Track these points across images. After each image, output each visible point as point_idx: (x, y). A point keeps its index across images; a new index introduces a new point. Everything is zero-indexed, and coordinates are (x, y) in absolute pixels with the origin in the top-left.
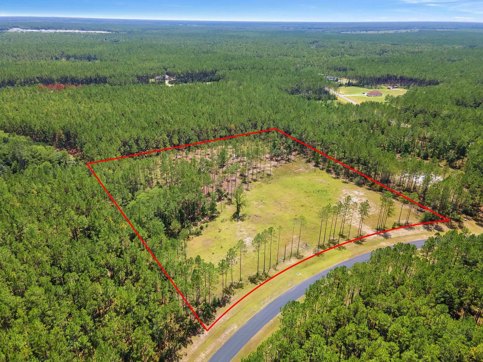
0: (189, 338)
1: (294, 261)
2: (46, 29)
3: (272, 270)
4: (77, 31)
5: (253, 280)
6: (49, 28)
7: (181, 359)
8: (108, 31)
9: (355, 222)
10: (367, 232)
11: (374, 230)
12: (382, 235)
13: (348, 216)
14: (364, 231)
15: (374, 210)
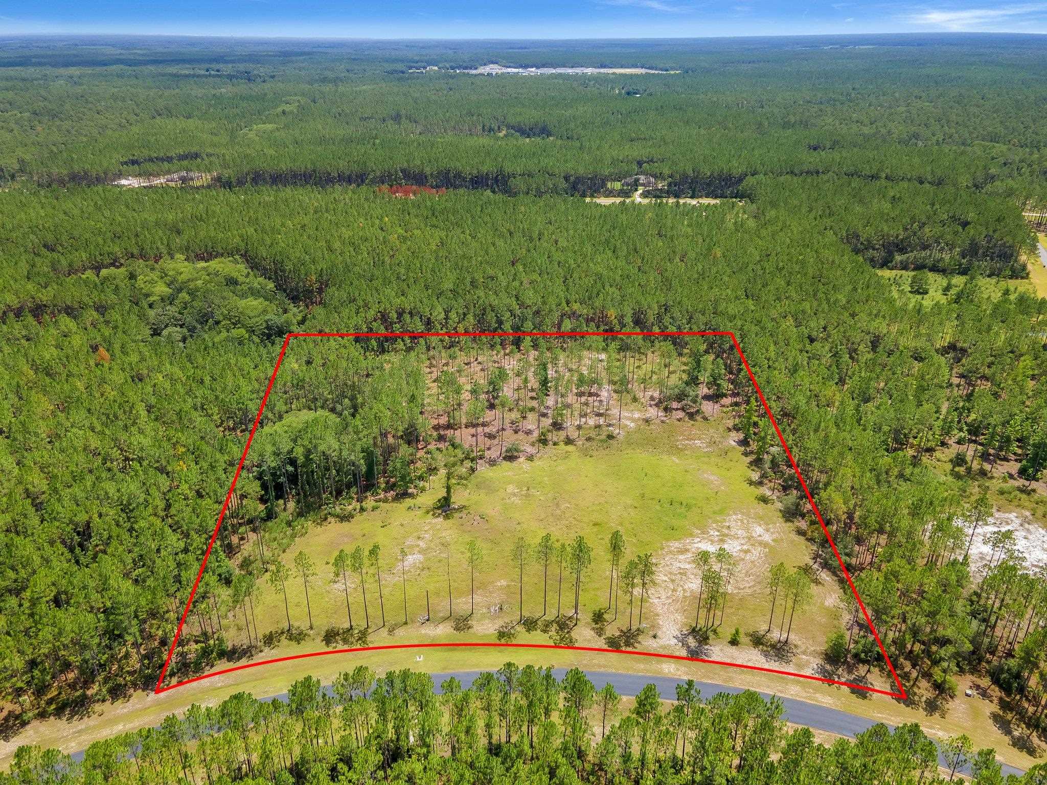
0: (132, 690)
1: (443, 631)
2: (538, 68)
3: (384, 632)
4: (589, 71)
5: (330, 636)
6: (544, 66)
7: (89, 717)
8: (649, 68)
9: (664, 597)
10: (664, 629)
11: (684, 630)
12: (689, 647)
13: (665, 578)
14: (661, 623)
15: (748, 585)
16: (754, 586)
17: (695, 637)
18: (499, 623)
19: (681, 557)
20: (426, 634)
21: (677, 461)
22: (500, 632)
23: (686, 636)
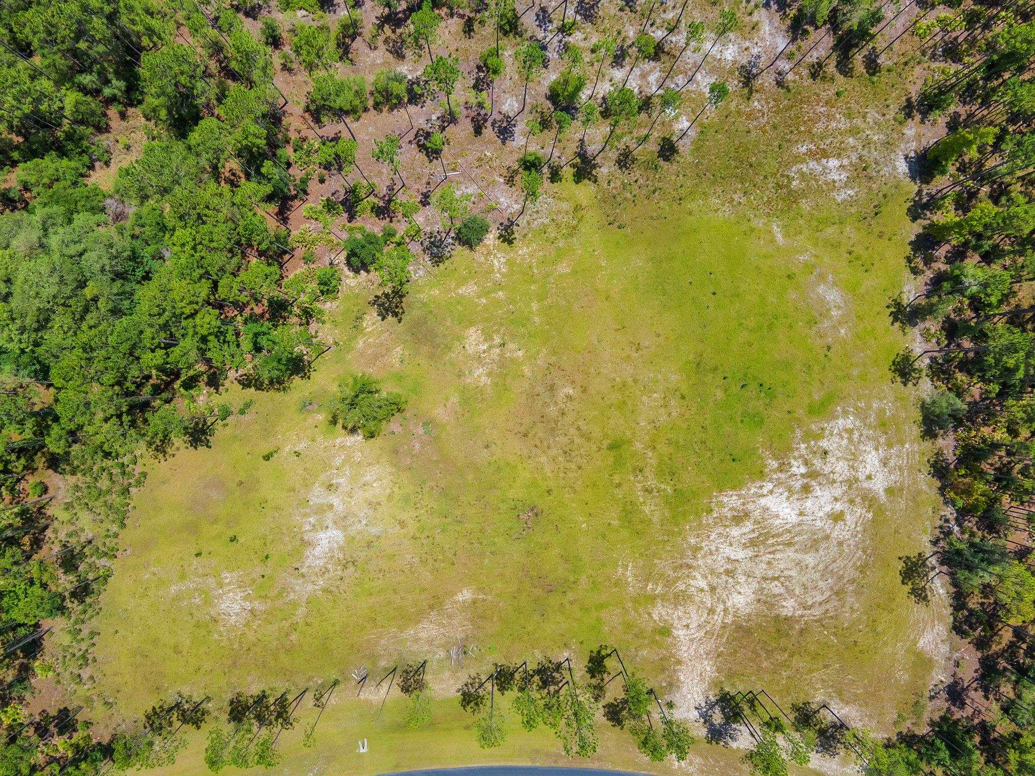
1: (388, 695)
5: (238, 713)
9: (693, 625)
10: (684, 690)
11: (711, 693)
12: (712, 725)
13: (703, 584)
14: (682, 678)
15: (819, 598)
16: (827, 601)
17: (723, 710)
18: (463, 677)
19: (735, 532)
20: (366, 701)
21: (779, 237)
22: (464, 694)
23: (712, 706)
